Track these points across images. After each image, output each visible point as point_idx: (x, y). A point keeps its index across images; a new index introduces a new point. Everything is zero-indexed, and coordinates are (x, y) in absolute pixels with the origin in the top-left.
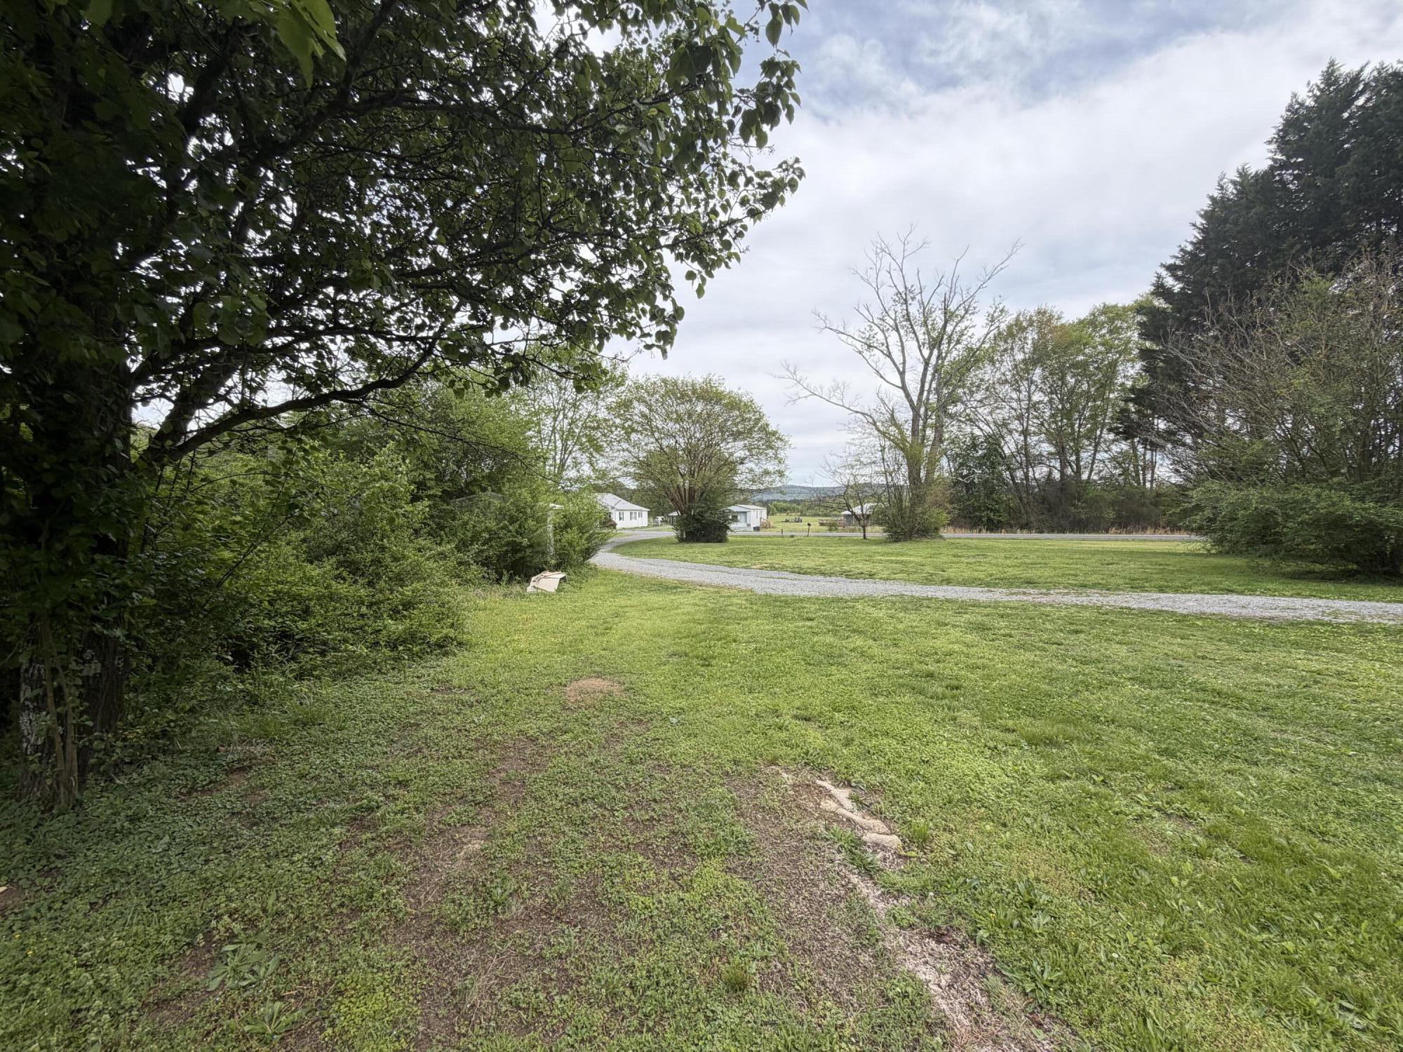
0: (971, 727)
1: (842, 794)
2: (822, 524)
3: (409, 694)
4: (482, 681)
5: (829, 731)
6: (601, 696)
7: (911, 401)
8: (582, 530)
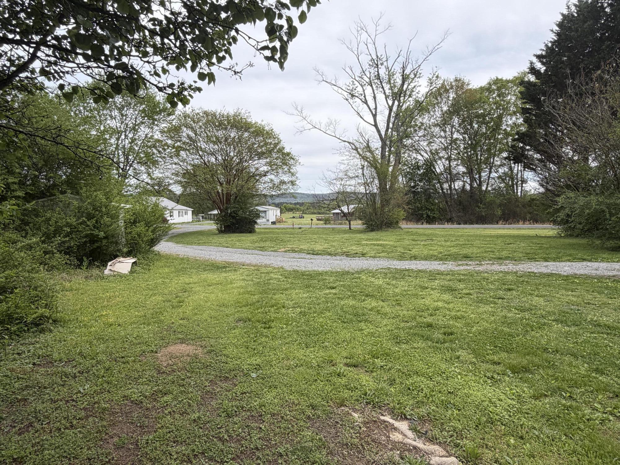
0: (471, 363)
1: (403, 426)
2: (318, 220)
3: (12, 370)
4: (80, 354)
5: (374, 374)
6: (189, 359)
7: (380, 135)
8: (148, 224)
